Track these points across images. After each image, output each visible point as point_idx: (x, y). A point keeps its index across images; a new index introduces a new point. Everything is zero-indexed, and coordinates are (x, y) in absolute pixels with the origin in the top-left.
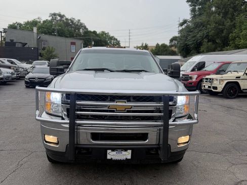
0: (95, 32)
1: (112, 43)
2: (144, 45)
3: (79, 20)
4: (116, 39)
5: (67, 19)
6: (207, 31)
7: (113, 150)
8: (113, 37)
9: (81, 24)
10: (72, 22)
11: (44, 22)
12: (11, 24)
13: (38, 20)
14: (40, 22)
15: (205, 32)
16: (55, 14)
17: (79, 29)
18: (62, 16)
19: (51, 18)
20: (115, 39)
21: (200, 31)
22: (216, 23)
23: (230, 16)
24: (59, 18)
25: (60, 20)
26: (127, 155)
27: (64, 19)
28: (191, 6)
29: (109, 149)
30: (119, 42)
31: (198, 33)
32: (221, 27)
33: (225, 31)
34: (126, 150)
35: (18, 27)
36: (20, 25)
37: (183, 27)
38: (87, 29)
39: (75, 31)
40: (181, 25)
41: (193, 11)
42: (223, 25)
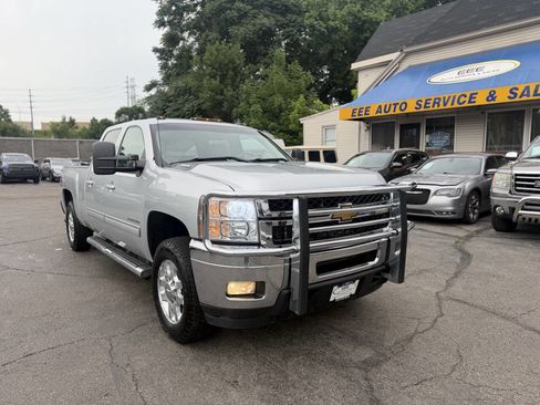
2: (67, 120)
6: (198, 102)
7: (340, 285)
15: (196, 103)
21: (187, 100)
22: (212, 91)
23: (229, 81)
28: (160, 58)
29: (337, 284)
30: (6, 112)
31: (183, 104)
32: (219, 97)
33: (225, 104)
37: (153, 92)
40: (148, 88)
41: (164, 67)
42: (222, 94)
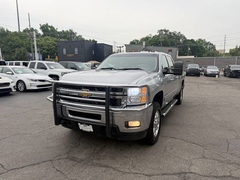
0: (192, 40)
1: (208, 48)
2: (238, 47)
3: (180, 32)
4: (212, 44)
5: (170, 33)
7: (81, 123)
8: (209, 42)
9: (181, 35)
10: (174, 34)
11: (154, 37)
12: (132, 41)
13: (150, 36)
14: (150, 38)
16: (161, 31)
17: (179, 39)
18: (166, 31)
19: (159, 33)
20: (210, 44)
24: (164, 33)
25: (166, 34)
26: (89, 129)
27: (168, 33)
29: (79, 122)
30: (214, 46)
34: (89, 125)
35: (136, 43)
36: (137, 41)
38: (186, 38)
39: (176, 41)
